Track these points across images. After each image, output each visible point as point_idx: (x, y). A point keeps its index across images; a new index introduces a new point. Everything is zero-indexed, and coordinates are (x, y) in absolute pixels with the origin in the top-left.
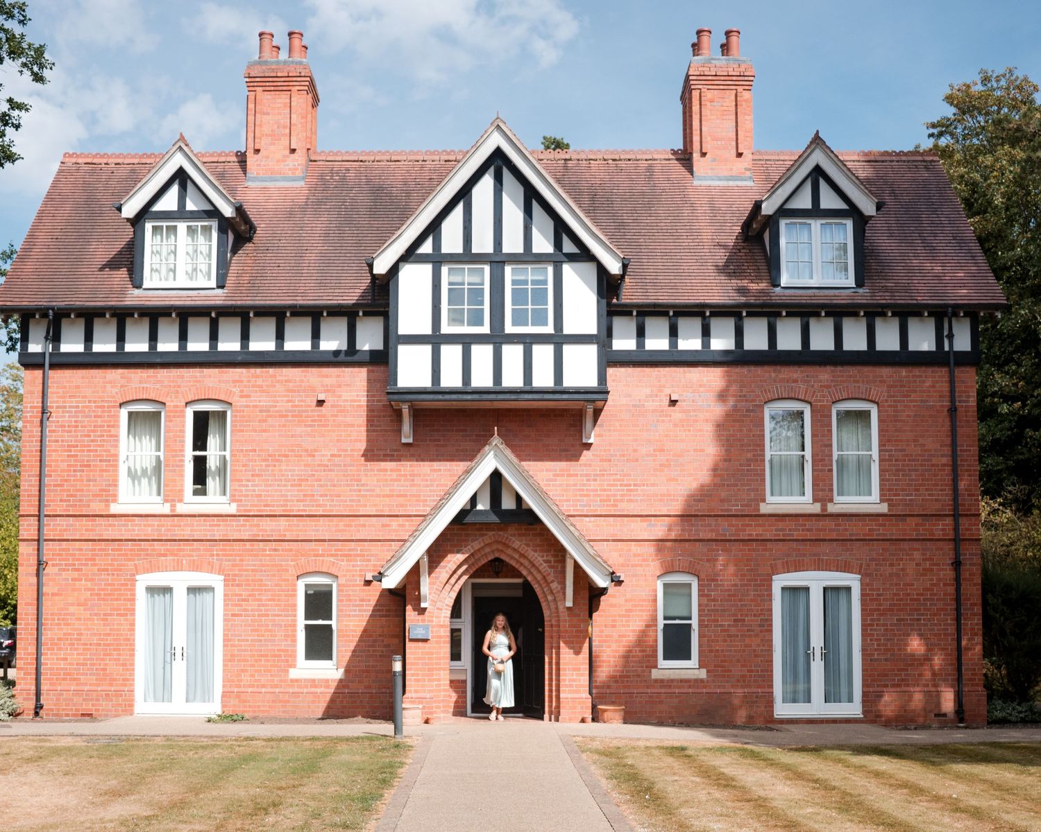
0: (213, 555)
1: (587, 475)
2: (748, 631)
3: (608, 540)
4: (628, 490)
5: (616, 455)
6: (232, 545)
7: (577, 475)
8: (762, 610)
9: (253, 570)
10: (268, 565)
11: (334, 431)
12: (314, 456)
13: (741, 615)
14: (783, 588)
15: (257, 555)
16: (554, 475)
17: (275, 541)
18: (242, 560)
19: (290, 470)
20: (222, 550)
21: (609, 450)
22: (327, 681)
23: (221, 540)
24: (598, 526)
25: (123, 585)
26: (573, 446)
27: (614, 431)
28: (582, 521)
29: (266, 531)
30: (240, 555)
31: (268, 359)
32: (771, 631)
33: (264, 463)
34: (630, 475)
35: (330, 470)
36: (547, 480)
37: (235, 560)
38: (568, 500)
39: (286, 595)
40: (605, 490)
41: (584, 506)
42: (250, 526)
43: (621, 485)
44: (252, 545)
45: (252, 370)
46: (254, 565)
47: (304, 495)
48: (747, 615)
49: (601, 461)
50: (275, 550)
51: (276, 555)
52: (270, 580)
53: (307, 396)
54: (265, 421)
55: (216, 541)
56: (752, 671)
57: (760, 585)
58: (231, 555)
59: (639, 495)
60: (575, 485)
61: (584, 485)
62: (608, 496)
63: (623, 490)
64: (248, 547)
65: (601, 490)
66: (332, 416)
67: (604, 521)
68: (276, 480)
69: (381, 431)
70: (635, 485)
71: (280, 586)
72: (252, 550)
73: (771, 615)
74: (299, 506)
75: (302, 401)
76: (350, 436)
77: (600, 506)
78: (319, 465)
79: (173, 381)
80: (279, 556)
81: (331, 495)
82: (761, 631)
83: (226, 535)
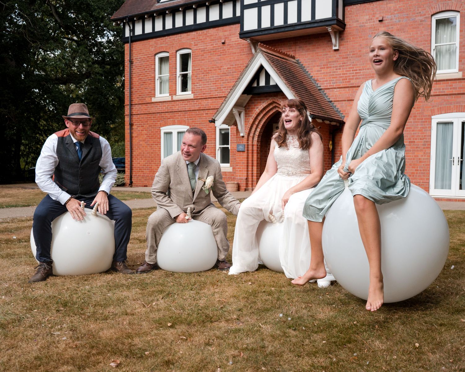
0: (185, 117)
1: (336, 67)
2: (417, 148)
3: (345, 101)
4: (356, 73)
5: (350, 55)
6: (192, 113)
7: (331, 67)
8: (425, 136)
9: (199, 123)
10: (204, 121)
11: (228, 57)
12: (221, 69)
13: (413, 139)
14: (438, 123)
15: (200, 117)
16: (321, 68)
17: (207, 109)
18: (195, 119)
19: (212, 77)
20: (189, 115)
21: (347, 52)
22: (226, 172)
23: (188, 111)
24: (341, 93)
25: (156, 132)
26: (329, 52)
27: (350, 42)
28: (333, 91)
29: (203, 105)
30: (195, 117)
31: (204, 26)
32: (430, 148)
33: (203, 75)
34: (357, 65)
35: (227, 75)
36: (318, 71)
37: (193, 119)
38: (327, 81)
39: (211, 134)
40: (344, 74)
41: (334, 83)
42: (198, 103)
43: (353, 71)
44: (199, 112)
45: (198, 32)
46: (200, 121)
47: (218, 88)
48: (416, 139)
49: (343, 58)
50: (207, 114)
51: (207, 116)
52: (205, 128)
53: (218, 42)
54: (203, 55)
55: (186, 111)
56: (417, 170)
57: (424, 122)
58: (192, 117)
59: (361, 75)
60: (330, 72)
61: (334, 72)
62: (346, 77)
63: (353, 73)
64: (198, 113)
65: (343, 74)
66: (228, 50)
67: (344, 91)
68: (207, 82)
69: (247, 54)
70: (359, 70)
71: (209, 130)
72: (199, 114)
73: (430, 139)
74: (215, 93)
75: (217, 44)
76: (234, 58)
77: (341, 83)
78: (223, 73)
79: (171, 42)
80: (209, 116)
81: (227, 87)
82: (424, 148)
83: (189, 108)
